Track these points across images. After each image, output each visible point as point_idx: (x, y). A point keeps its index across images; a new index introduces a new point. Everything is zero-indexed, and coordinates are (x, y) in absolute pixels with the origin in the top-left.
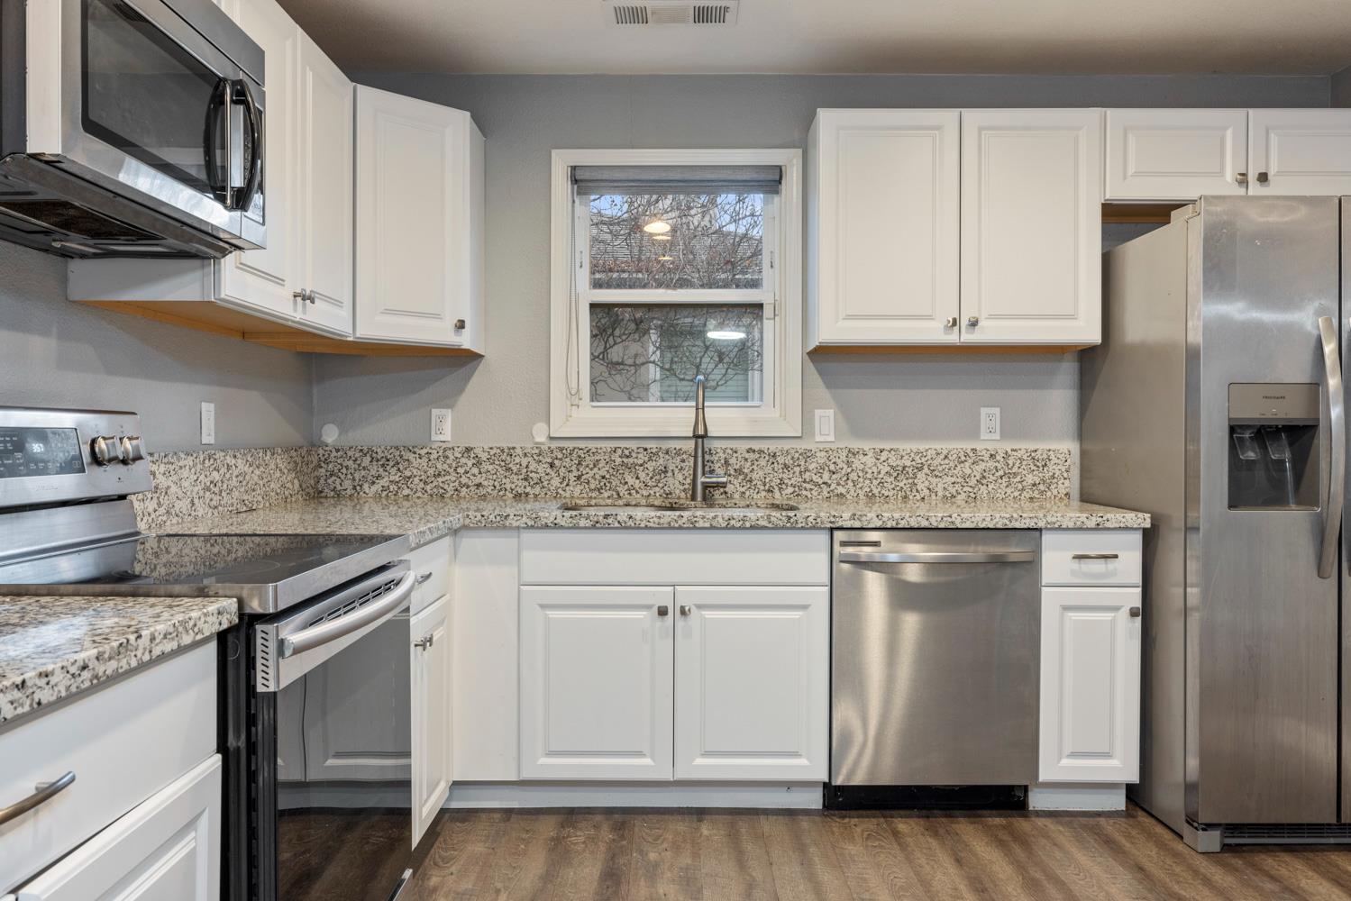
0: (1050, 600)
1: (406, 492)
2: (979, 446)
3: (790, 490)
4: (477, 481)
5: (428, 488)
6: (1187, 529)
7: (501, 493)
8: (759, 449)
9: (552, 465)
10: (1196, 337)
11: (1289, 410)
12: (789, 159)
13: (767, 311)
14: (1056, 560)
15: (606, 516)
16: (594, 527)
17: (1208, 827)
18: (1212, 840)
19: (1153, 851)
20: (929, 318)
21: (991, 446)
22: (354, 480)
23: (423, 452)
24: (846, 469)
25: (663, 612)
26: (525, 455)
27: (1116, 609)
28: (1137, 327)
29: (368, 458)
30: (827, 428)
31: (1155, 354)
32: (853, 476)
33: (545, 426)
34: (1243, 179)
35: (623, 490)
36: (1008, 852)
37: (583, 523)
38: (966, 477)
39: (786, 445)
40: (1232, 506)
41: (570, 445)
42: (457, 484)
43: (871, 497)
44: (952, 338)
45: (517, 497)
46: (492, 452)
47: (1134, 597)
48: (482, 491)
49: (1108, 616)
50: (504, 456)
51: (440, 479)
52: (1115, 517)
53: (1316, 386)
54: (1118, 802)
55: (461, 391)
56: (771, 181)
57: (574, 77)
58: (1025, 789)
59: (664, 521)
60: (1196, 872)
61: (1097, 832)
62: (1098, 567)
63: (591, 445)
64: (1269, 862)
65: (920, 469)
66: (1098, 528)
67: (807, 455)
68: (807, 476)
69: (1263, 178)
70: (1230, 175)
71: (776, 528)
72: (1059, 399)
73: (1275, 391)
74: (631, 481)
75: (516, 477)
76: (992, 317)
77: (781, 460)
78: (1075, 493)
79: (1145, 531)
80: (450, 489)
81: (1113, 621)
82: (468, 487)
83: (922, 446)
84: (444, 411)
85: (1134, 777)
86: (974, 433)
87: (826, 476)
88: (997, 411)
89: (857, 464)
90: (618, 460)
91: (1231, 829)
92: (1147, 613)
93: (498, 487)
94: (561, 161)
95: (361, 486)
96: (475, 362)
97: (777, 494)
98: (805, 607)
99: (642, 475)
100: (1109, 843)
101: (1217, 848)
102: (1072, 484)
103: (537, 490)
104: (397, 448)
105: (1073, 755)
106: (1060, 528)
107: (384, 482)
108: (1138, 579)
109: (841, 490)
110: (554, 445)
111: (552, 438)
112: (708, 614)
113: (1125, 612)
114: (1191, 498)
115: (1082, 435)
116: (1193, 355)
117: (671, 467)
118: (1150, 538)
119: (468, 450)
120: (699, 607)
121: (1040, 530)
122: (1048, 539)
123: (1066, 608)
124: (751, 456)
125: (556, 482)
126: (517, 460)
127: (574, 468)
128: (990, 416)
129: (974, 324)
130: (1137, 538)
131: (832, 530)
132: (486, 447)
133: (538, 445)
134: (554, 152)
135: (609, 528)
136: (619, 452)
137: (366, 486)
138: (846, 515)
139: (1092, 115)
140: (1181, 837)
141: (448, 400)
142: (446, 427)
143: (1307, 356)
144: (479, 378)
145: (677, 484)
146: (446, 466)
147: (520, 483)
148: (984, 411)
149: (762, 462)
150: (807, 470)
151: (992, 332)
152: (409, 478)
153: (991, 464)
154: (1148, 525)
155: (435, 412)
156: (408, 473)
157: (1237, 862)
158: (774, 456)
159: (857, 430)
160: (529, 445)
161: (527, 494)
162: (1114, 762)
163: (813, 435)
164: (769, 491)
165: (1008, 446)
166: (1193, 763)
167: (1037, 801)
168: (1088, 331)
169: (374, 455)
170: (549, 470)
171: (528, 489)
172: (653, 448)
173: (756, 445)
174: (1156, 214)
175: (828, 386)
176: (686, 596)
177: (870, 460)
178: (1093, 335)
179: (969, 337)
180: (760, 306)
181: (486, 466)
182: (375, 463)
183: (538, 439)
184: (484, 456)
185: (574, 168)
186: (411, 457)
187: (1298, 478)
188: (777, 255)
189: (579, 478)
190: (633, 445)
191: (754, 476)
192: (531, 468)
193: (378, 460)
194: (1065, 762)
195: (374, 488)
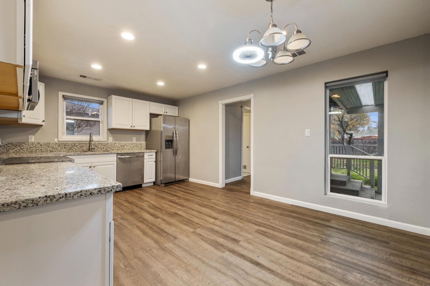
0: (145, 161)
1: (22, 151)
2: (133, 142)
3: (105, 149)
4: (41, 149)
5: (28, 150)
6: (161, 152)
7: (47, 151)
8: (100, 143)
9: (59, 146)
10: (162, 129)
11: (170, 139)
12: (105, 100)
13: (101, 122)
14: (146, 156)
15: (80, 153)
16: (78, 155)
17: (163, 184)
18: (163, 185)
19: (158, 188)
20: (128, 125)
21: (135, 142)
22: (7, 149)
23: (27, 144)
24: (114, 146)
25: (90, 167)
26: (53, 144)
27: (153, 161)
28: (154, 128)
29: (11, 145)
30: (111, 140)
31: (157, 132)
32: (115, 147)
33: (57, 139)
34: (165, 112)
35: (74, 150)
36: (142, 191)
37: (76, 154)
38: (131, 147)
39: (104, 142)
40: (166, 149)
41: (63, 142)
42: (36, 149)
43: (118, 149)
44: (131, 128)
45: (51, 151)
46: (45, 144)
47: (155, 160)
48: (42, 151)
49: (152, 162)
50: (48, 145)
51: (31, 149)
52: (153, 151)
53: (173, 136)
54: (152, 184)
55: (37, 132)
56: (101, 103)
57: (64, 80)
58: (142, 184)
59: (91, 153)
60: (163, 188)
61: (151, 187)
62: (151, 156)
63: (68, 142)
64: (169, 186)
65: (125, 145)
66: (151, 152)
67: (108, 144)
68: (108, 147)
69: (167, 112)
70: (163, 112)
71: (109, 154)
72: (143, 136)
73: (169, 137)
74: (76, 148)
75: (50, 148)
76: (137, 126)
77: (103, 144)
78: (145, 148)
79: (156, 152)
80: (34, 151)
81: (152, 163)
82: (38, 150)
83: (125, 142)
84: (32, 136)
85: (154, 181)
86: (132, 141)
87: (111, 147)
88: (135, 138)
89: (116, 145)
90: (73, 145)
91: (165, 184)
92: (156, 162)
93: (46, 150)
94: (61, 94)
95: (9, 150)
96: (40, 127)
97: (103, 149)
98: (113, 164)
99: (78, 147)
100: (153, 188)
101: (164, 186)
102: (145, 147)
103: (55, 150)
104: (19, 143)
105: (148, 179)
106: (147, 152)
107: (16, 149)
108: (155, 158)
109: (113, 149)
110: (59, 142)
111: (58, 141)
112: (97, 167)
113: (154, 162)
114: (161, 148)
115: (146, 141)
116: (161, 132)
117: (84, 146)
118: (156, 153)
119: (39, 143)
120: (96, 166)
121: (144, 152)
122: (145, 153)
123: (147, 162)
124: (98, 144)
125: (60, 148)
126: (51, 145)
127: (64, 146)
128: (134, 139)
129: (134, 127)
130: (155, 153)
131: (117, 154)
132: (43, 143)
133: (56, 142)
134: (59, 92)
135: (81, 155)
136: (73, 143)
137: (10, 151)
138: (119, 152)
139: (149, 102)
140: (160, 186)
141: (33, 134)
142: (32, 139)
143: (172, 133)
144: (41, 130)
145: (85, 148)
146: (33, 146)
147: (51, 149)
148: (134, 138)
149: (100, 145)
150: (108, 146)
151: (137, 128)
152: (23, 148)
153: (135, 145)
154: (156, 151)
155: (29, 136)
156: (22, 148)
157: (166, 187)
158: (102, 144)
159: (115, 140)
160: (53, 143)
161: (53, 151)
162: (152, 179)
163: (109, 141)
164: (101, 149)
165: (137, 142)
166: (161, 178)
167: (143, 186)
168: (148, 128)
169: (13, 144)
170: (58, 147)
171: (53, 150)
172: (80, 143)
173: (99, 142)
174: (157, 116)
175: (111, 133)
176: (94, 164)
177: (118, 144)
178: (149, 129)
179: (133, 128)
180: (99, 121)
181: (43, 146)
182: (13, 146)
183: (55, 141)
184: (43, 144)
185: (63, 95)
186: (23, 144)
187: (171, 146)
188: (102, 114)
189: (65, 148)
190: (76, 142)
191: (99, 147)
192: (54, 146)
193: (14, 145)
194: (147, 180)
195: (13, 151)
